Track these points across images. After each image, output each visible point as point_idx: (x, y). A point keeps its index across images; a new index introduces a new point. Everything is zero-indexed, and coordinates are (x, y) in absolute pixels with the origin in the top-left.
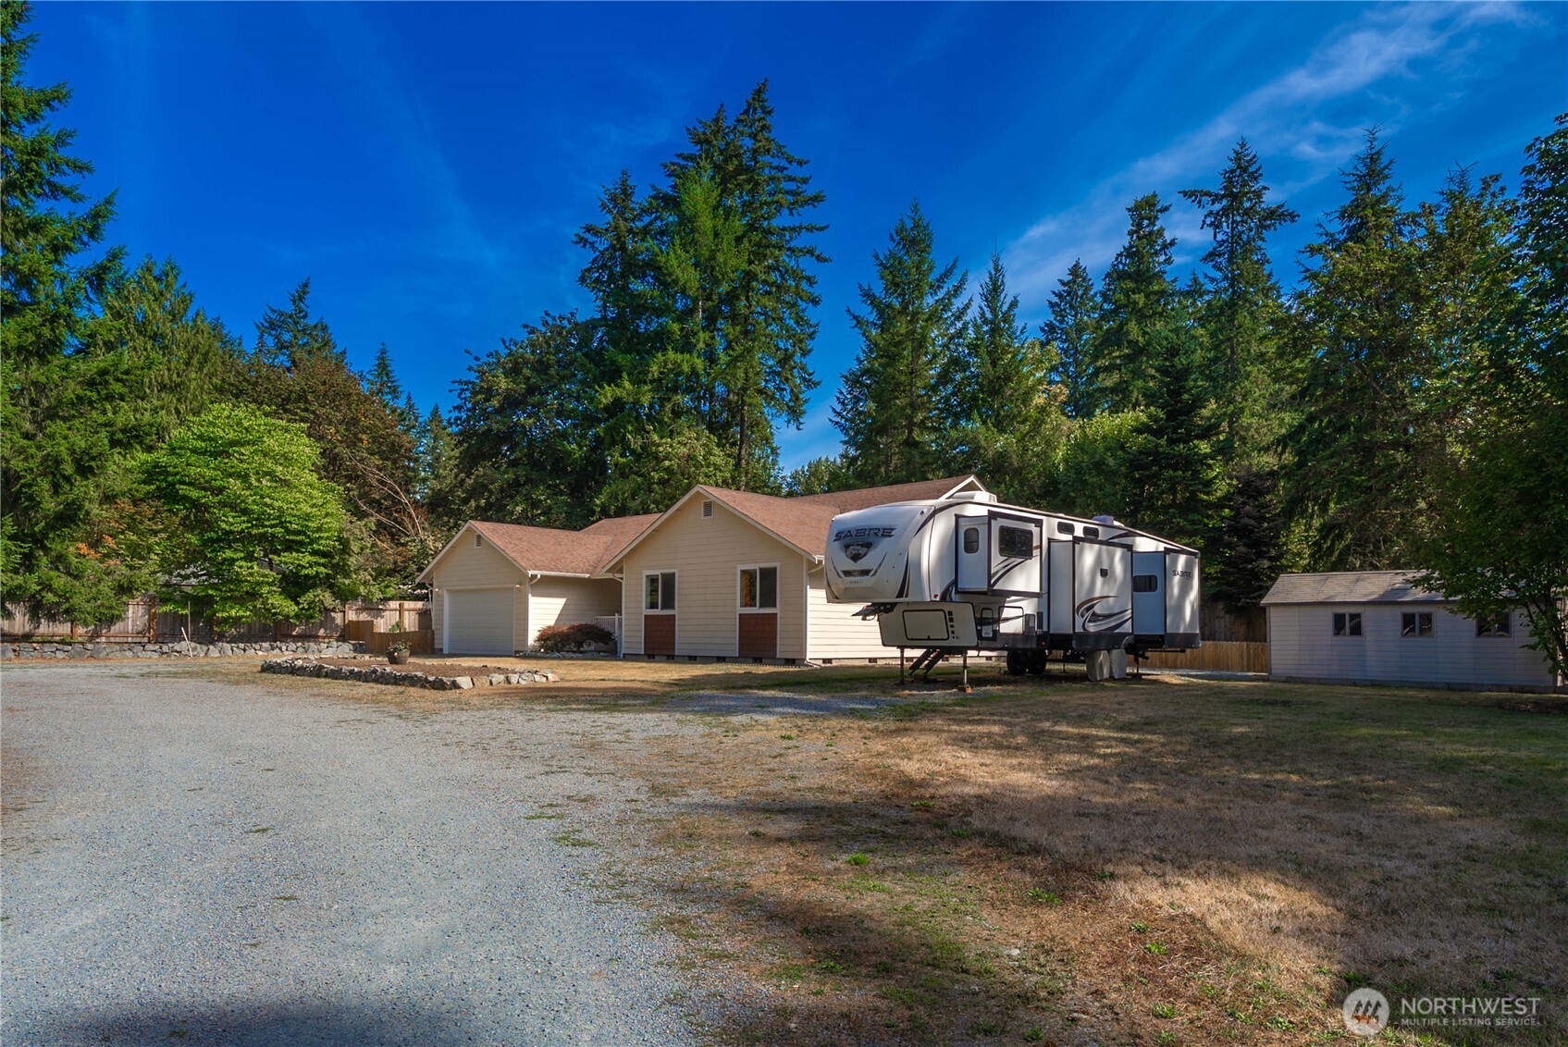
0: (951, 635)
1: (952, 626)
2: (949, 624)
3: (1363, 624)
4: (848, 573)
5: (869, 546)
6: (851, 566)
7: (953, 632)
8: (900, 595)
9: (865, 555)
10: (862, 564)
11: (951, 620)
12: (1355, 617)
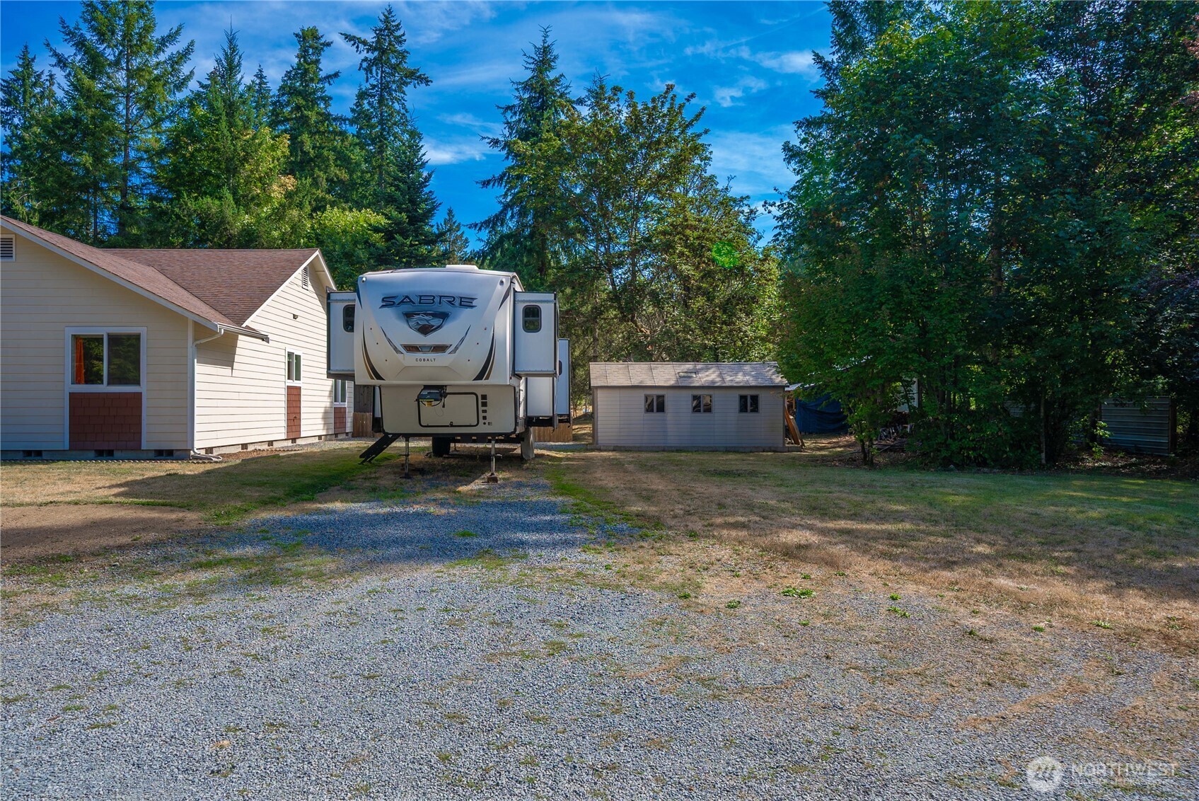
0: (481, 421)
1: (484, 411)
2: (481, 408)
3: (666, 404)
4: (411, 348)
5: (444, 316)
6: (419, 339)
7: (485, 418)
8: (480, 377)
9: (439, 327)
10: (432, 339)
11: (484, 404)
12: (661, 398)
